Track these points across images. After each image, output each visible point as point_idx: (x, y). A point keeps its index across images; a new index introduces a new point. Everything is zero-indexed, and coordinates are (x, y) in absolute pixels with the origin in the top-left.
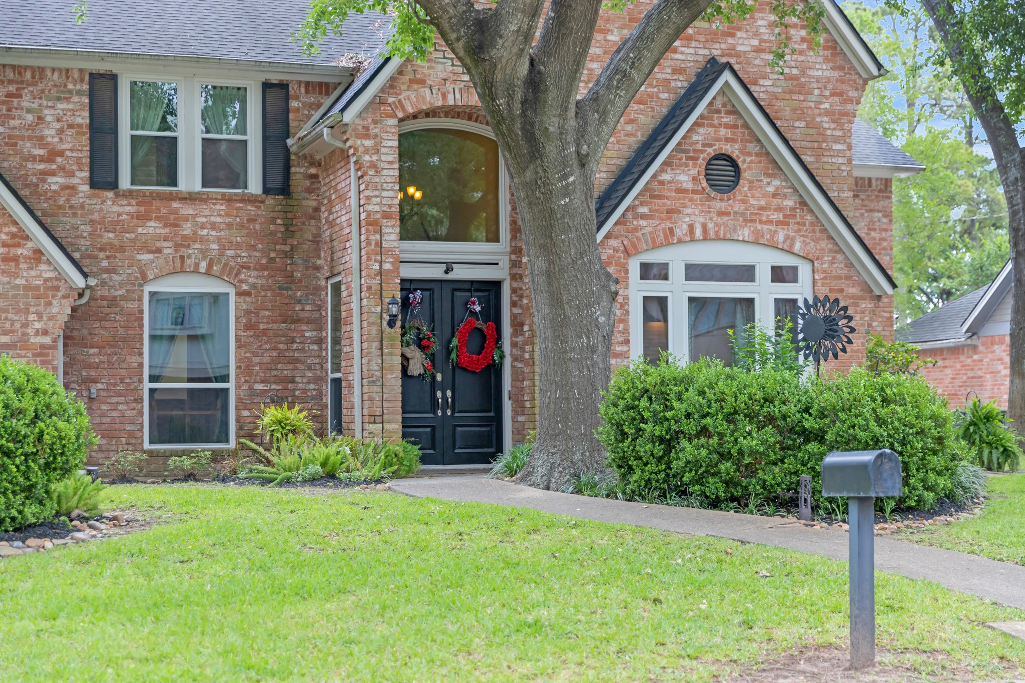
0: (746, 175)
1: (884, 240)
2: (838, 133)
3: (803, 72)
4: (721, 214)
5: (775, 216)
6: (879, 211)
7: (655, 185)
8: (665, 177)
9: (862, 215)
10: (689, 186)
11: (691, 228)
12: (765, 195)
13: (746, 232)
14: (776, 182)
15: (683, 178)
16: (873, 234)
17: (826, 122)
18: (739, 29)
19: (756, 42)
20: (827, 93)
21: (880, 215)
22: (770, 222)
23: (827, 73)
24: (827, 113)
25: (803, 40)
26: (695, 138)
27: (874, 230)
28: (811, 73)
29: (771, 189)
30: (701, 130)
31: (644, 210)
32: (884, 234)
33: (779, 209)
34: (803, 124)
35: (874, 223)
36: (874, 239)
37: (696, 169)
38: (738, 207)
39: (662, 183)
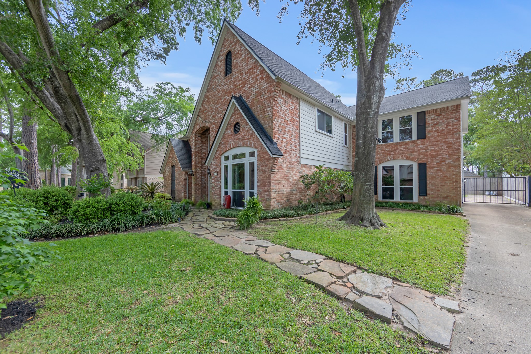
0: (242, 127)
1: (456, 128)
2: (269, 104)
3: (260, 89)
4: (237, 139)
5: (248, 137)
6: (452, 118)
7: (225, 136)
8: (226, 133)
9: (443, 121)
10: (230, 134)
11: (230, 145)
12: (246, 131)
13: (241, 143)
14: (248, 127)
15: (230, 132)
16: (449, 127)
17: (266, 102)
18: (246, 84)
19: (249, 86)
20: (266, 92)
21: (453, 119)
22: (247, 139)
23: (266, 86)
24: (266, 99)
25: (260, 78)
26: (232, 120)
27: (450, 126)
28: (262, 88)
29: (247, 129)
30: (233, 117)
31: (223, 143)
32: (455, 127)
33: (249, 134)
34: (260, 105)
35: (449, 123)
36: (450, 129)
37: (232, 129)
38: (240, 136)
39: (226, 134)
